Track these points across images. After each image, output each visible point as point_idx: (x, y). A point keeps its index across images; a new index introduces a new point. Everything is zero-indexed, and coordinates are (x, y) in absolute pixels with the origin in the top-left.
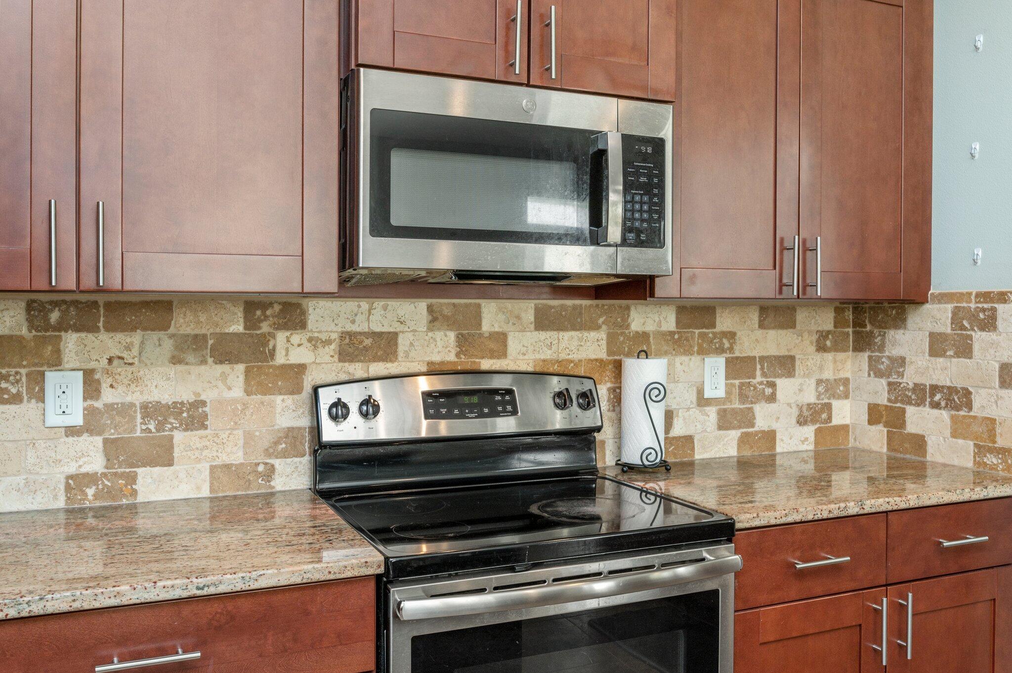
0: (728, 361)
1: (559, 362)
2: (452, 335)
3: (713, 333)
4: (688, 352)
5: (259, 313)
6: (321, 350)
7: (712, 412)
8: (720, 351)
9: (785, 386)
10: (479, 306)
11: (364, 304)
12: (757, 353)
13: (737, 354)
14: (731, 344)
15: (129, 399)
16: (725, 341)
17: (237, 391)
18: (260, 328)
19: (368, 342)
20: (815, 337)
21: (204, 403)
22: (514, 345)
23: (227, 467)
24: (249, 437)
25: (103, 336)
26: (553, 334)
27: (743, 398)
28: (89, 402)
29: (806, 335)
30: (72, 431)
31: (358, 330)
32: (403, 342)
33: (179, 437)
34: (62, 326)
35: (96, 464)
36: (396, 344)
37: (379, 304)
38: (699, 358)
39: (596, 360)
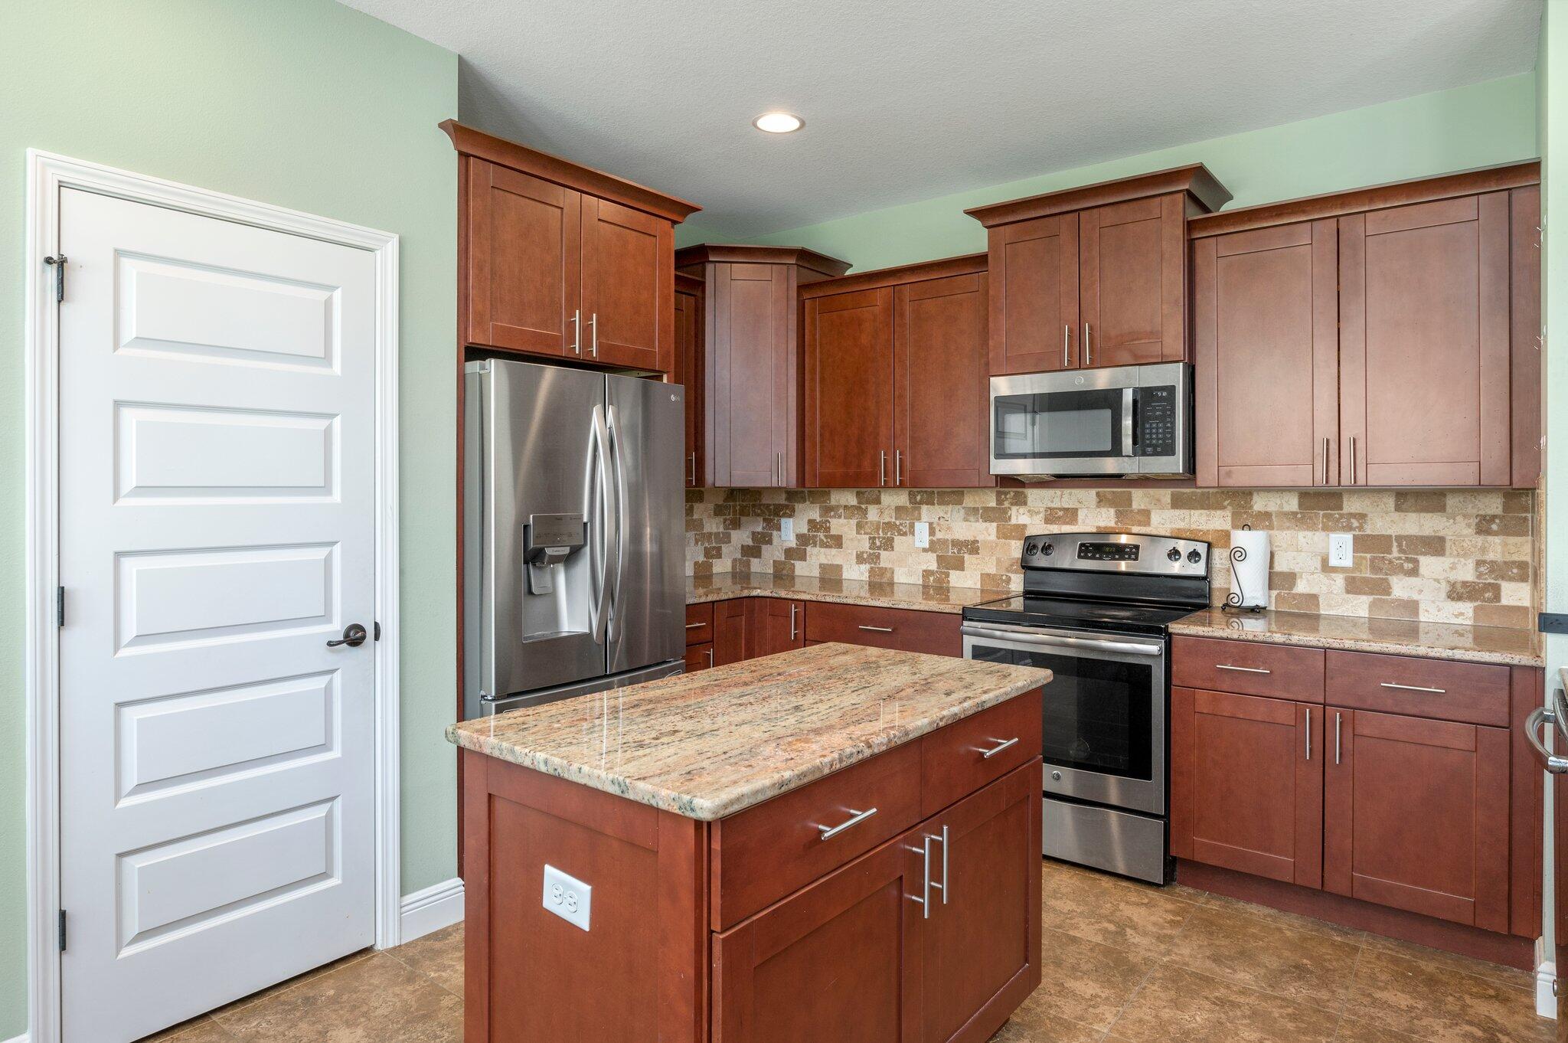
0: (1355, 538)
1: (1191, 531)
2: (1112, 511)
3: (1341, 515)
4: (1313, 528)
5: (1003, 496)
6: (1034, 517)
7: (1339, 580)
8: (1349, 528)
9: (1429, 564)
10: (1130, 493)
11: (1058, 492)
12: (1393, 531)
13: (1368, 532)
14: (1361, 524)
15: (946, 537)
16: (1353, 520)
17: (993, 537)
18: (1003, 504)
19: (1061, 513)
20: (1474, 521)
21: (978, 541)
22: (1155, 518)
23: (988, 575)
24: (999, 561)
25: (936, 506)
26: (1186, 512)
27: (1375, 568)
28: (931, 537)
29: (1459, 519)
30: (925, 550)
31: (1055, 506)
32: (1081, 515)
33: (966, 556)
34: (921, 503)
35: (933, 566)
36: (1077, 515)
37: (1067, 491)
38: (1323, 533)
39: (1222, 531)
